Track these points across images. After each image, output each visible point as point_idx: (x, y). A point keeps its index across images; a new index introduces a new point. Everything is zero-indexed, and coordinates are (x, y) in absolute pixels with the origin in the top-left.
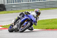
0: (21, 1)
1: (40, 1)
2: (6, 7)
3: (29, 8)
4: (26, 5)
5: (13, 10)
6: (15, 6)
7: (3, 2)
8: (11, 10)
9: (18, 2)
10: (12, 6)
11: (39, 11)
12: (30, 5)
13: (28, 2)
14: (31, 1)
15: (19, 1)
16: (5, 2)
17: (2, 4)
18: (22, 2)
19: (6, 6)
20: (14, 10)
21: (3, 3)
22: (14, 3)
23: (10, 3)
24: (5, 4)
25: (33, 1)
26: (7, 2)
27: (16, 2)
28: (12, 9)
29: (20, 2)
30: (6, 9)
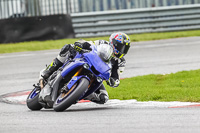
0: (129, 4)
1: (193, 3)
2: (74, 25)
3: (154, 28)
4: (146, 18)
5: (99, 34)
6: (106, 23)
7: (64, 7)
8: (91, 34)
9: (118, 8)
10: (95, 22)
11: (125, 38)
12: (158, 17)
13: (153, 6)
14: (162, 5)
15: (120, 4)
16: (72, 6)
17: (60, 12)
18: (133, 5)
19: (74, 21)
20: (103, 34)
21: (65, 12)
22: (102, 9)
23: (88, 11)
24: (73, 15)
25: (169, 5)
26: (77, 6)
27: (109, 8)
28: (95, 32)
29: (125, 8)
30: (76, 31)
